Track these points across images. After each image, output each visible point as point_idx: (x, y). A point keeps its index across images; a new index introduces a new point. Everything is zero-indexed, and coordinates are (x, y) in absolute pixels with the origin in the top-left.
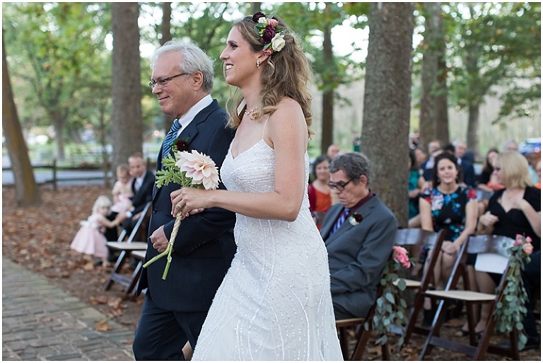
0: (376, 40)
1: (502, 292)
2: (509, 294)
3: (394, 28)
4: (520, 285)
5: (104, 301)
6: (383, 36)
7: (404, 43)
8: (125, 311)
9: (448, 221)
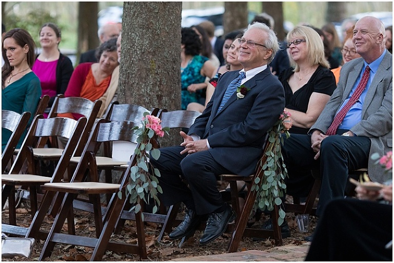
2: (267, 169)
4: (280, 160)
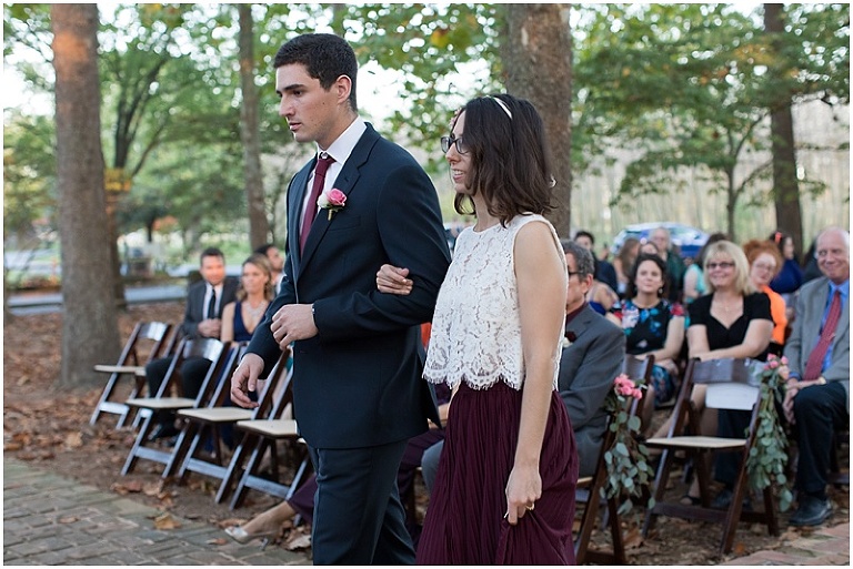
0: (521, 89)
1: (755, 434)
3: (547, 73)
5: (138, 489)
6: (531, 84)
7: (561, 93)
8: (176, 500)
9: (643, 344)
